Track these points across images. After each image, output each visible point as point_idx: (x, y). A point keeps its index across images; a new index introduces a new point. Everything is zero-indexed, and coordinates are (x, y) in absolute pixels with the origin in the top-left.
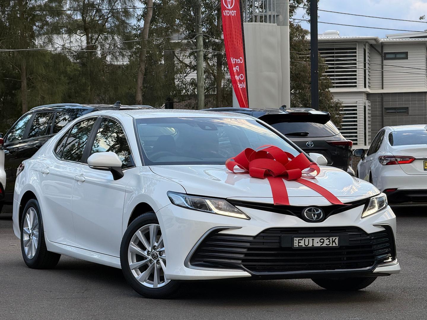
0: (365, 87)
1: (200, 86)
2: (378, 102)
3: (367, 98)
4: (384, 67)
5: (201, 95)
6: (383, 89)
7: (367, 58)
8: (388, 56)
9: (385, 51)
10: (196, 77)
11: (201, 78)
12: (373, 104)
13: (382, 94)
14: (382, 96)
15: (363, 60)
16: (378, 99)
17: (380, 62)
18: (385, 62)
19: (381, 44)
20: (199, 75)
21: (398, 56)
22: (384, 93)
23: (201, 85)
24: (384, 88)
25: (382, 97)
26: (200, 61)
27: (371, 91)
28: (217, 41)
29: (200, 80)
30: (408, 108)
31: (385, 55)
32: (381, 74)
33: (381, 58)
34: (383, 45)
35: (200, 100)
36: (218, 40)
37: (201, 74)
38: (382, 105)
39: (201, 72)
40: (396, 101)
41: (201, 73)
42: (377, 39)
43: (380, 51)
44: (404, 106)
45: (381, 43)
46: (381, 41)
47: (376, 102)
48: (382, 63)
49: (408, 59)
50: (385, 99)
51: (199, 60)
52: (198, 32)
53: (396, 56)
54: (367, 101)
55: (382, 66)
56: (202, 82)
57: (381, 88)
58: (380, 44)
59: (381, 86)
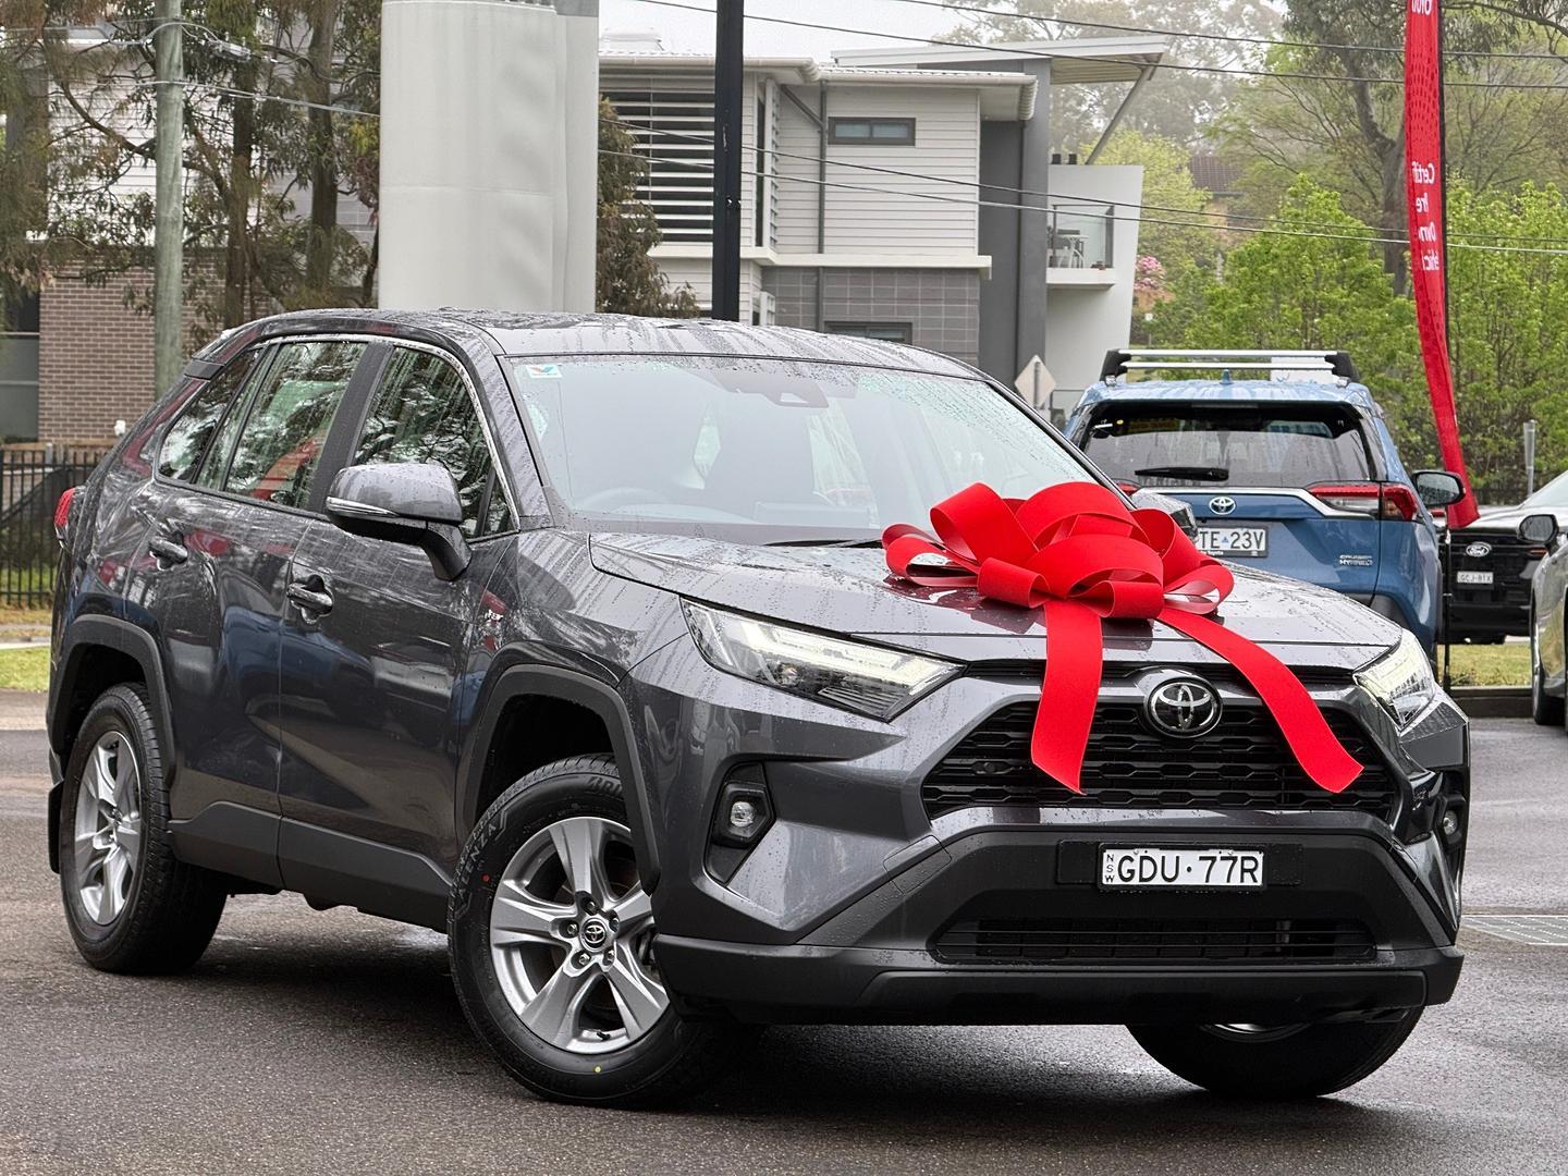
0: (759, 242)
1: (166, 218)
2: (804, 299)
3: (763, 282)
4: (829, 169)
5: (170, 255)
6: (820, 251)
7: (769, 136)
8: (842, 131)
9: (836, 110)
10: (152, 191)
11: (171, 189)
12: (783, 306)
13: (816, 270)
14: (818, 275)
15: (755, 143)
16: (804, 288)
17: (815, 153)
18: (834, 153)
19: (822, 85)
20: (166, 177)
21: (880, 132)
22: (824, 268)
23: (170, 215)
24: (826, 249)
25: (818, 283)
26: (172, 125)
27: (779, 260)
28: (235, 49)
29: (170, 197)
30: (910, 324)
31: (834, 128)
32: (816, 196)
33: (818, 136)
34: (824, 90)
35: (165, 273)
36: (239, 48)
37: (171, 176)
38: (818, 309)
39: (172, 166)
40: (868, 300)
41: (172, 171)
42: (808, 66)
43: (815, 109)
44: (896, 318)
45: (821, 81)
46: (818, 77)
47: (797, 299)
48: (822, 155)
49: (913, 144)
50: (829, 288)
51: (166, 121)
52: (166, 15)
53: (871, 133)
54: (765, 294)
55: (822, 165)
56: (175, 205)
57: (816, 248)
58: (818, 84)
59: (816, 241)
